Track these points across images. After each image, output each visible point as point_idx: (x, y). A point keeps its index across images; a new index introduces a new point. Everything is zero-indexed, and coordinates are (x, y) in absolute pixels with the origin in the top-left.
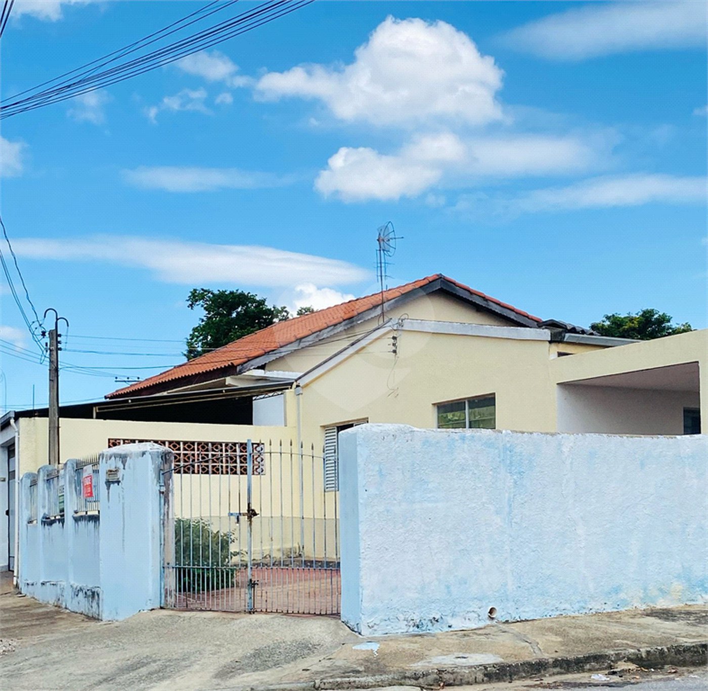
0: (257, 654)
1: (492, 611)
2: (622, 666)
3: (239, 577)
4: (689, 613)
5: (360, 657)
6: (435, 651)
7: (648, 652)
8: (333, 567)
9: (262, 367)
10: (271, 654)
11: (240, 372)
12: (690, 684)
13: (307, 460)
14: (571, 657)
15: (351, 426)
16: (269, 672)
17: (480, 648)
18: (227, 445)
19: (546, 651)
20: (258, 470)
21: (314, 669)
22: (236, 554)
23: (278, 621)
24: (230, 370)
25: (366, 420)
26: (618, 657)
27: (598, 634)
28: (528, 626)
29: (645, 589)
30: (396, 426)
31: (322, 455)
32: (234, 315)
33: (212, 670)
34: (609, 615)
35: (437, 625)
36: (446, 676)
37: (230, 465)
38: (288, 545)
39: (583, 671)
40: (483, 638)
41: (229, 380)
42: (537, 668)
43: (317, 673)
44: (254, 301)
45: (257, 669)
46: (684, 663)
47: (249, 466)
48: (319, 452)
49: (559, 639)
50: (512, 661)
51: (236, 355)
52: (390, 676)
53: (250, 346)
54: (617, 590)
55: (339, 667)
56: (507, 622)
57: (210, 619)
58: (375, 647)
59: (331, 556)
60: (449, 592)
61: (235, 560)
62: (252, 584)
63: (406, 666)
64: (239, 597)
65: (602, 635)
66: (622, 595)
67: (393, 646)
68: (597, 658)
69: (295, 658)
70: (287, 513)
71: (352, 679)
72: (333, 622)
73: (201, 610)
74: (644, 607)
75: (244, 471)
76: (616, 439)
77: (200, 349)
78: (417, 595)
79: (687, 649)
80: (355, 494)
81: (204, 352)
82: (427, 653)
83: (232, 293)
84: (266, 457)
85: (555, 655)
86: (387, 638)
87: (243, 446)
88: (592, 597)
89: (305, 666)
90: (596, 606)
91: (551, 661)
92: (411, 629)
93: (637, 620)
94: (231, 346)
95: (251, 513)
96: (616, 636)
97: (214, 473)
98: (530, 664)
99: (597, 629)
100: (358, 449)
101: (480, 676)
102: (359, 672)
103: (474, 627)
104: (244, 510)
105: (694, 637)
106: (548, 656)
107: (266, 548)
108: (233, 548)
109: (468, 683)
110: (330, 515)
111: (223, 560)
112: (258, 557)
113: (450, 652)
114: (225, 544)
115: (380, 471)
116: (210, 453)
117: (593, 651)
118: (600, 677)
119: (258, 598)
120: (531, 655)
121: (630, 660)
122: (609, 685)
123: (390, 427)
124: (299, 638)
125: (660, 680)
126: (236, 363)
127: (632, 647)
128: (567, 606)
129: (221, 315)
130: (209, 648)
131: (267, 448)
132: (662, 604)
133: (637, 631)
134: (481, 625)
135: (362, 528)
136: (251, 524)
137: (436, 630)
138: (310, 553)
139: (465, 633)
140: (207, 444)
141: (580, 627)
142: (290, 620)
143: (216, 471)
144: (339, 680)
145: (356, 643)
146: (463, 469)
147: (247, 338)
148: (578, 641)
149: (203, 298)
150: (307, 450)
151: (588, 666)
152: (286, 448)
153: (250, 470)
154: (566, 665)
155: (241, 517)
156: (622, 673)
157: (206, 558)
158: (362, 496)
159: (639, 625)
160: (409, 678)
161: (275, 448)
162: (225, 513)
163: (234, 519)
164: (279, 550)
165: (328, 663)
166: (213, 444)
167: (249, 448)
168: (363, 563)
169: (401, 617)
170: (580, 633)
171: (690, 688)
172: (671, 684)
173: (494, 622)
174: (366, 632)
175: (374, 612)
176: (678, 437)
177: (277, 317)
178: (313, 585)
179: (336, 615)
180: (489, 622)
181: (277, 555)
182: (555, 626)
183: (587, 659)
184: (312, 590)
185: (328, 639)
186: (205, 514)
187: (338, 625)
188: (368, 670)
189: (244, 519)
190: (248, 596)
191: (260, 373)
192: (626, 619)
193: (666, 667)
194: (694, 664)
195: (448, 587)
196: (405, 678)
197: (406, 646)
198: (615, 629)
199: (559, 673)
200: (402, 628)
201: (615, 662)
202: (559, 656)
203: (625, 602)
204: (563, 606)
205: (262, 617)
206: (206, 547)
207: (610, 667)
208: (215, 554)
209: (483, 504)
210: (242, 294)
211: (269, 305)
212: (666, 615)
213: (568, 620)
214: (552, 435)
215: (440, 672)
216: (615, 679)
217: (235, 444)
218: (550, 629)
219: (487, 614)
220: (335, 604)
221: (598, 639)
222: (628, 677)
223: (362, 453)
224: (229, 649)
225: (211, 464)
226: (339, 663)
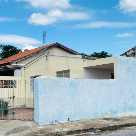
0: (15, 129)
1: (69, 119)
2: (97, 131)
3: (10, 112)
4: (112, 119)
5: (39, 130)
6: (56, 128)
7: (103, 127)
8: (33, 109)
9: (16, 63)
10: (18, 130)
11: (11, 64)
12: (112, 134)
13: (27, 85)
14: (86, 129)
15: (37, 77)
16: (18, 134)
17: (66, 127)
18: (8, 81)
19: (81, 128)
20: (15, 87)
21: (28, 132)
22: (10, 106)
23: (20, 122)
24: (9, 64)
25: (40, 75)
26: (97, 129)
27: (92, 123)
28: (77, 122)
29: (102, 113)
30: (47, 77)
31: (30, 83)
32: (9, 51)
33: (4, 133)
34: (95, 119)
35: (56, 122)
36: (58, 134)
37: (9, 86)
38: (22, 104)
39: (89, 132)
40: (67, 125)
41: (8, 66)
42: (79, 131)
43: (29, 133)
44: (14, 48)
45: (15, 133)
46: (111, 130)
47: (13, 86)
48: (29, 83)
49: (84, 125)
50: (73, 130)
51: (10, 60)
52: (46, 134)
53: (13, 58)
54: (96, 114)
55: (34, 132)
56: (72, 121)
57: (4, 122)
58: (42, 127)
59: (32, 107)
60: (59, 115)
61: (9, 108)
62: (14, 113)
63: (49, 132)
64: (11, 116)
65: (93, 124)
66: (97, 115)
67: (46, 127)
68: (92, 129)
69: (24, 130)
70: (22, 97)
71: (37, 135)
72: (32, 122)
73: (1, 119)
74: (102, 117)
75: (12, 87)
76: (96, 80)
77: (1, 59)
78: (52, 115)
79: (112, 127)
80: (38, 92)
81: (2, 59)
82: (54, 128)
83: (9, 46)
84: (17, 84)
85: (83, 128)
86: (45, 125)
87: (12, 81)
88: (91, 115)
89: (26, 132)
90: (92, 117)
91: (82, 130)
92: (51, 123)
93: (101, 120)
94: (8, 58)
95: (14, 97)
96: (96, 124)
97: (4, 87)
98: (77, 131)
99: (92, 122)
100: (39, 82)
101: (66, 133)
102: (38, 133)
103: (65, 122)
104: (12, 96)
105: (113, 124)
106: (81, 129)
107: (17, 105)
108: (9, 105)
109: (63, 135)
110: (32, 97)
111: (7, 108)
112: (15, 107)
113: (59, 128)
114: (7, 104)
115: (44, 87)
116: (4, 83)
117: (91, 127)
118: (92, 133)
119: (15, 117)
120: (77, 128)
121: (99, 129)
122: (94, 135)
123: (46, 77)
124: (25, 125)
125: (105, 134)
126: (10, 62)
127: (100, 126)
128: (86, 118)
129: (6, 51)
130: (3, 128)
131: (17, 82)
132: (106, 117)
133: (100, 123)
134: (66, 122)
135: (40, 100)
136: (13, 99)
137: (56, 123)
138: (27, 106)
139: (63, 124)
140: (3, 81)
141: (88, 122)
142: (22, 122)
143: (5, 87)
144: (34, 135)
145: (38, 127)
146: (62, 87)
147: (13, 56)
148: (88, 125)
149: (2, 47)
150: (27, 82)
151: (90, 131)
152: (22, 82)
153: (13, 87)
154: (85, 131)
155: (11, 98)
156: (97, 132)
157: (3, 107)
158: (39, 93)
159: (101, 121)
160: (50, 134)
161: (19, 82)
162: (7, 97)
163: (9, 98)
164: (20, 105)
165: (31, 131)
166: (4, 81)
167: (13, 82)
168: (39, 108)
169: (48, 120)
170: (88, 123)
171: (112, 135)
172: (108, 134)
173: (69, 121)
174: (40, 124)
175: (42, 119)
176: (109, 80)
177: (19, 51)
178: (28, 113)
179: (33, 120)
180: (68, 121)
181: (19, 107)
182: (83, 122)
183: (90, 129)
184: (28, 115)
185: (31, 126)
186: (3, 97)
187: (34, 123)
188: (41, 133)
189: (12, 98)
190: (13, 116)
191: (15, 64)
192: (98, 120)
193: (107, 131)
194: (113, 130)
195: (59, 113)
196: (49, 134)
197: (49, 127)
198: (96, 122)
199: (83, 132)
200: (48, 123)
201: (96, 130)
202: (84, 129)
203: (98, 116)
204: (84, 117)
205: (16, 121)
206: (3, 105)
207: (95, 131)
208: (5, 106)
209: (67, 94)
210: (11, 46)
211: (18, 49)
212: (107, 119)
213: (86, 120)
214: (82, 79)
215: (57, 133)
216: (96, 133)
217: (9, 81)
218: (82, 123)
219: (67, 119)
220: (33, 118)
221: (92, 125)
222: (99, 133)
223: (40, 83)
224: (8, 128)
225: (4, 86)
226: (34, 131)
